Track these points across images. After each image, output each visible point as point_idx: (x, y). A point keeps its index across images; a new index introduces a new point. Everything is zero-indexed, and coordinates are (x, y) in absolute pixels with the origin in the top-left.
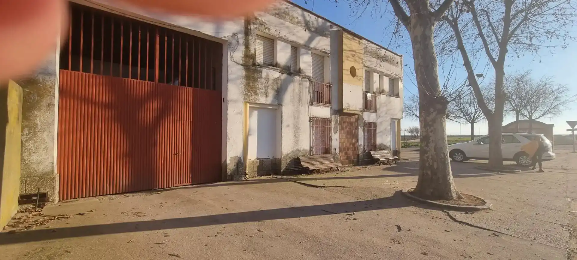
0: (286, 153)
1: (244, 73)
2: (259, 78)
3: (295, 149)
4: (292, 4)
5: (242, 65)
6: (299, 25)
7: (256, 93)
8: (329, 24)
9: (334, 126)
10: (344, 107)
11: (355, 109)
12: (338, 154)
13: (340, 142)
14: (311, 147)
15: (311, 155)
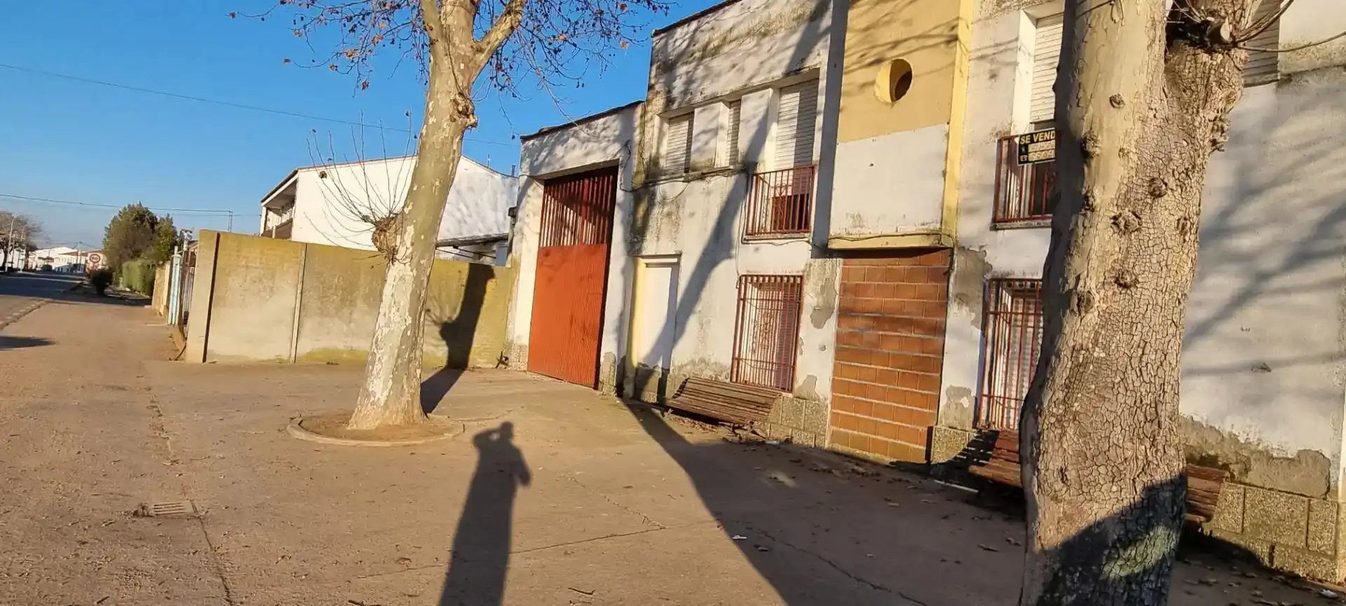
0: (681, 363)
1: (632, 204)
2: (650, 206)
3: (697, 362)
5: (631, 191)
9: (816, 299)
10: (832, 232)
11: (892, 231)
12: (826, 399)
13: (836, 359)
14: (736, 359)
15: (734, 380)
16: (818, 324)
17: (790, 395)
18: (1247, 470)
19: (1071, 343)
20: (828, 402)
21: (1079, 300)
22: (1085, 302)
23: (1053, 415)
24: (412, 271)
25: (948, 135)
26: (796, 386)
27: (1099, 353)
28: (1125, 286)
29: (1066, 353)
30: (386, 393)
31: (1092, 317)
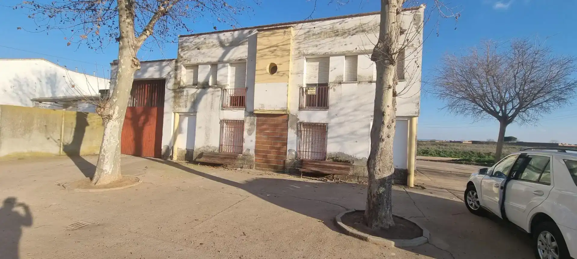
0: (198, 147)
1: (173, 94)
2: (182, 95)
3: (205, 146)
4: (208, 33)
5: (172, 90)
6: (215, 46)
7: (179, 106)
8: (246, 31)
9: (248, 127)
10: (255, 109)
11: (273, 109)
12: (253, 155)
13: (256, 144)
14: (221, 145)
15: (220, 152)
16: (250, 134)
17: (242, 155)
18: (353, 163)
19: (381, 147)
20: (254, 156)
21: (382, 140)
22: (383, 140)
23: (378, 160)
24: (118, 123)
25: (288, 85)
26: (243, 152)
27: (385, 149)
28: (389, 137)
29: (380, 149)
30: (111, 170)
31: (384, 143)
